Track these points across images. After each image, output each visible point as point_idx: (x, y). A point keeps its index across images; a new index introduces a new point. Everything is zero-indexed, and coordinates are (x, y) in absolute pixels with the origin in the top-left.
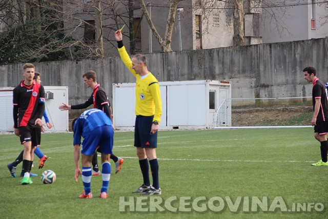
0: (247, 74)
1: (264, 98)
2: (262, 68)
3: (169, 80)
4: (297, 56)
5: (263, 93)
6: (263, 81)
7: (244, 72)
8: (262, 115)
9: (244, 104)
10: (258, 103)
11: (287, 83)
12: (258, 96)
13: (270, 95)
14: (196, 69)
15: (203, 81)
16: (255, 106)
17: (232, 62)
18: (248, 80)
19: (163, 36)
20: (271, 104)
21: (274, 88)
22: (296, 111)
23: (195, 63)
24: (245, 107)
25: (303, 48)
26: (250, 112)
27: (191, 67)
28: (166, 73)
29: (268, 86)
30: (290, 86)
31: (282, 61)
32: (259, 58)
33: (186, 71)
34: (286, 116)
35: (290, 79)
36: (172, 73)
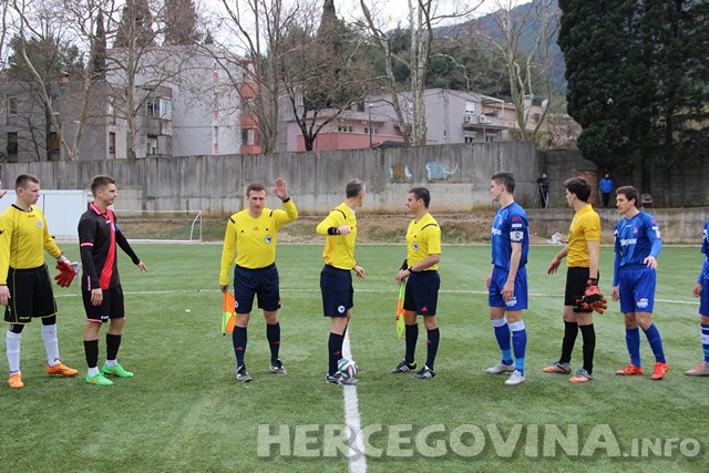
0: (135, 186)
1: (150, 211)
2: (149, 181)
3: (59, 188)
4: (182, 171)
5: (149, 205)
6: (149, 194)
7: (132, 184)
8: (147, 226)
9: (131, 214)
10: (145, 215)
11: (172, 196)
12: (144, 208)
13: (156, 208)
14: (85, 179)
15: (81, 191)
16: (142, 217)
17: (120, 173)
18: (135, 192)
19: (71, 148)
20: (157, 216)
21: (160, 200)
22: (179, 224)
23: (85, 173)
24: (132, 217)
25: (187, 164)
26: (137, 223)
27: (81, 177)
28: (56, 181)
29: (154, 198)
30: (175, 199)
31: (169, 175)
32: (146, 171)
33: (76, 180)
34: (169, 228)
35: (175, 192)
36: (62, 181)
